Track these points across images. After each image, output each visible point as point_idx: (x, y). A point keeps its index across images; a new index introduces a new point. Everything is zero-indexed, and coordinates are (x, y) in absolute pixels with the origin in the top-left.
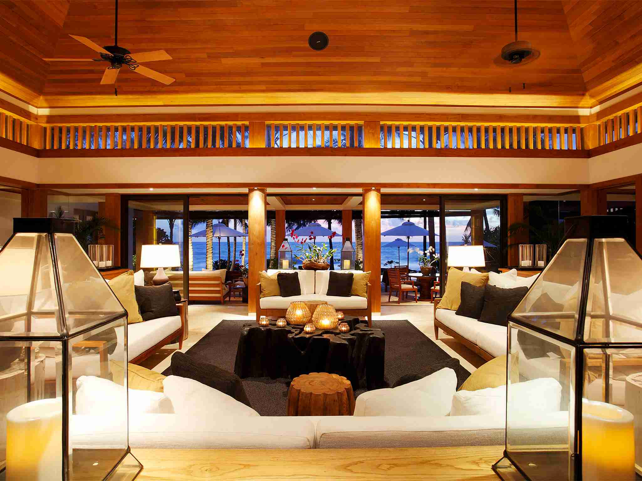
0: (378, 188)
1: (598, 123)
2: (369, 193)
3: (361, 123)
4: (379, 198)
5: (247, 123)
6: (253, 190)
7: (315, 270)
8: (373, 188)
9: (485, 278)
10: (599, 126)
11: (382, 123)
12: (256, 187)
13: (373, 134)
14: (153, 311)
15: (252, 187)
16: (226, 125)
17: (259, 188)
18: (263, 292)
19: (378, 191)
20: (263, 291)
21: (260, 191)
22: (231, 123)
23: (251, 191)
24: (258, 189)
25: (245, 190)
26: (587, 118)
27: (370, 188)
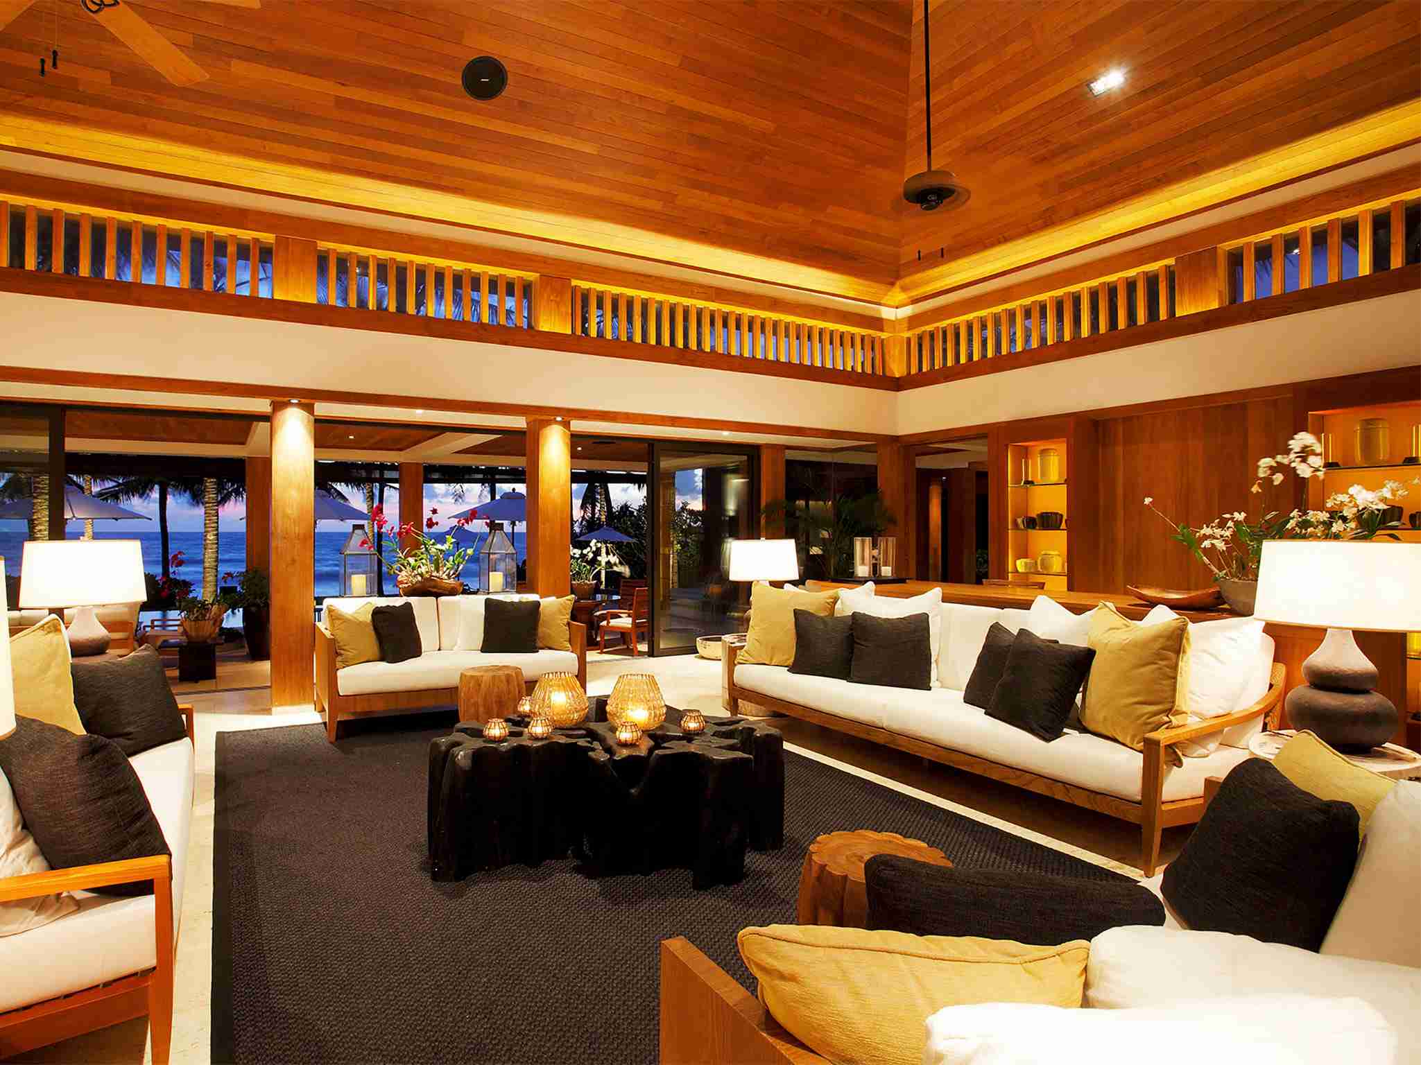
0: (568, 419)
1: (906, 335)
2: (548, 428)
3: (531, 276)
4: (568, 440)
5: (268, 238)
6: (288, 404)
7: (437, 595)
8: (559, 419)
9: (832, 600)
10: (909, 340)
11: (575, 282)
12: (294, 397)
13: (558, 304)
14: (131, 733)
15: (281, 397)
16: (210, 234)
17: (303, 401)
18: (341, 655)
19: (566, 425)
20: (342, 652)
21: (303, 409)
22: (221, 231)
23: (278, 407)
24: (300, 405)
25: (261, 405)
26: (894, 323)
27: (552, 418)
